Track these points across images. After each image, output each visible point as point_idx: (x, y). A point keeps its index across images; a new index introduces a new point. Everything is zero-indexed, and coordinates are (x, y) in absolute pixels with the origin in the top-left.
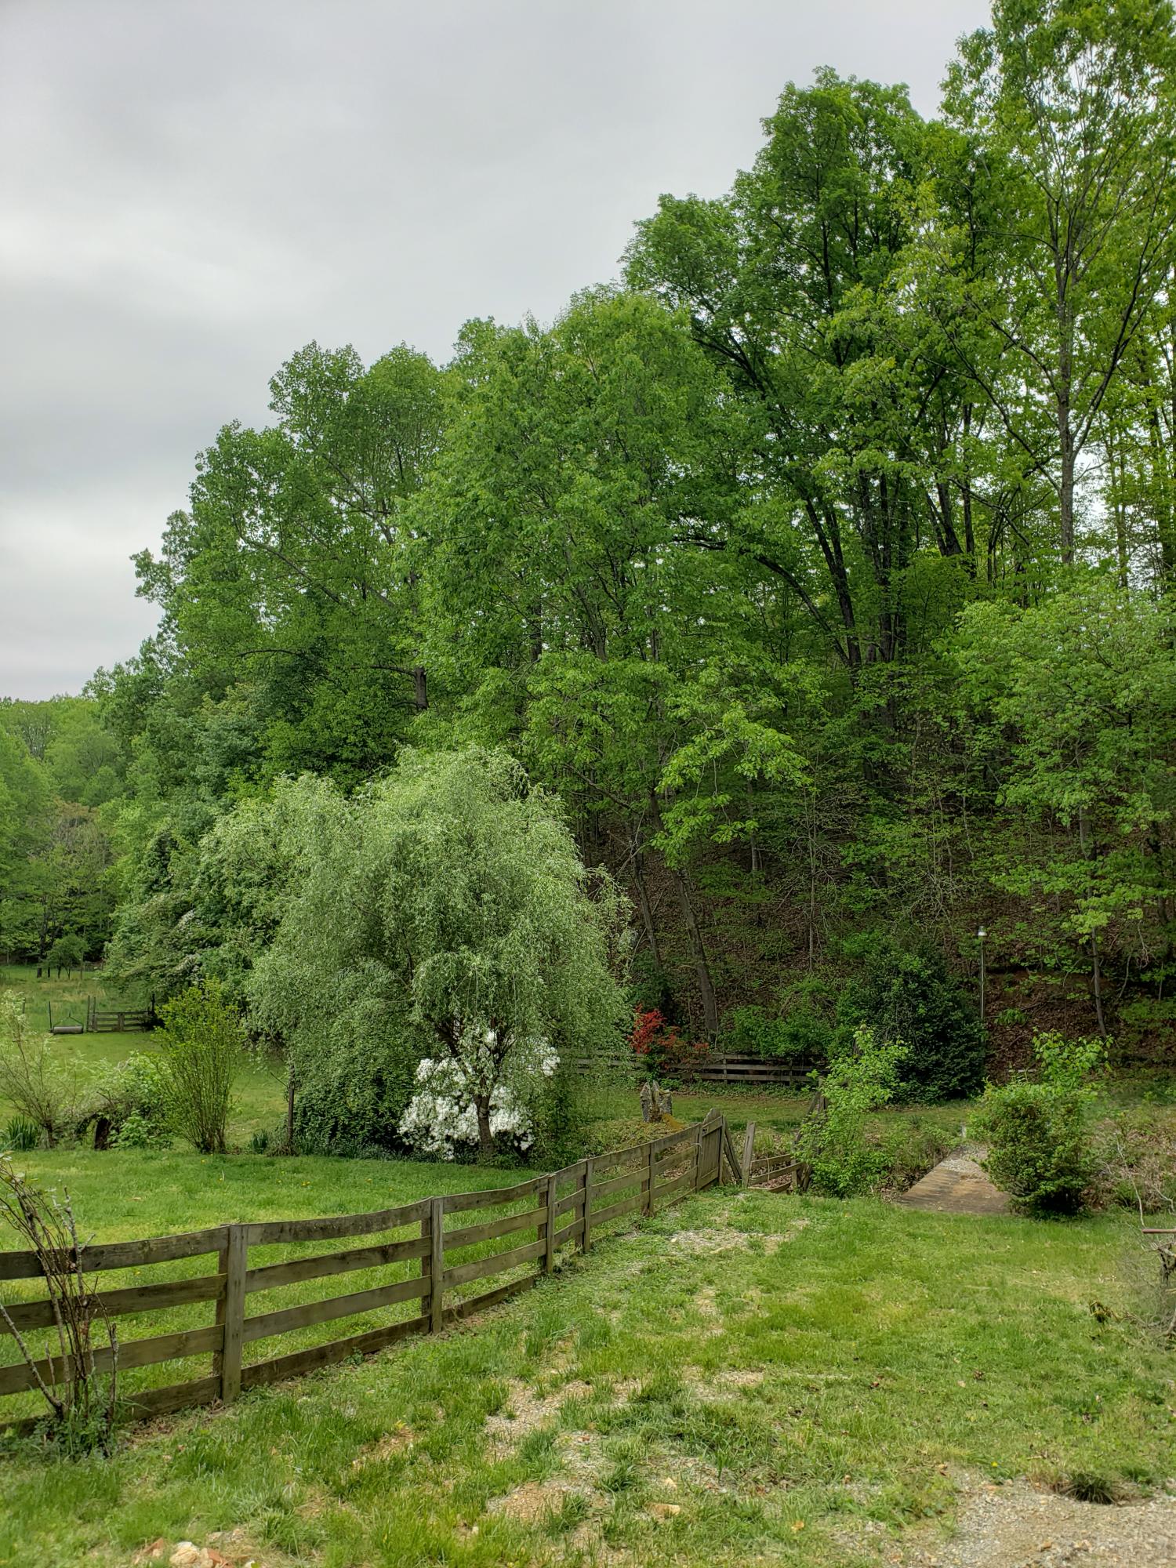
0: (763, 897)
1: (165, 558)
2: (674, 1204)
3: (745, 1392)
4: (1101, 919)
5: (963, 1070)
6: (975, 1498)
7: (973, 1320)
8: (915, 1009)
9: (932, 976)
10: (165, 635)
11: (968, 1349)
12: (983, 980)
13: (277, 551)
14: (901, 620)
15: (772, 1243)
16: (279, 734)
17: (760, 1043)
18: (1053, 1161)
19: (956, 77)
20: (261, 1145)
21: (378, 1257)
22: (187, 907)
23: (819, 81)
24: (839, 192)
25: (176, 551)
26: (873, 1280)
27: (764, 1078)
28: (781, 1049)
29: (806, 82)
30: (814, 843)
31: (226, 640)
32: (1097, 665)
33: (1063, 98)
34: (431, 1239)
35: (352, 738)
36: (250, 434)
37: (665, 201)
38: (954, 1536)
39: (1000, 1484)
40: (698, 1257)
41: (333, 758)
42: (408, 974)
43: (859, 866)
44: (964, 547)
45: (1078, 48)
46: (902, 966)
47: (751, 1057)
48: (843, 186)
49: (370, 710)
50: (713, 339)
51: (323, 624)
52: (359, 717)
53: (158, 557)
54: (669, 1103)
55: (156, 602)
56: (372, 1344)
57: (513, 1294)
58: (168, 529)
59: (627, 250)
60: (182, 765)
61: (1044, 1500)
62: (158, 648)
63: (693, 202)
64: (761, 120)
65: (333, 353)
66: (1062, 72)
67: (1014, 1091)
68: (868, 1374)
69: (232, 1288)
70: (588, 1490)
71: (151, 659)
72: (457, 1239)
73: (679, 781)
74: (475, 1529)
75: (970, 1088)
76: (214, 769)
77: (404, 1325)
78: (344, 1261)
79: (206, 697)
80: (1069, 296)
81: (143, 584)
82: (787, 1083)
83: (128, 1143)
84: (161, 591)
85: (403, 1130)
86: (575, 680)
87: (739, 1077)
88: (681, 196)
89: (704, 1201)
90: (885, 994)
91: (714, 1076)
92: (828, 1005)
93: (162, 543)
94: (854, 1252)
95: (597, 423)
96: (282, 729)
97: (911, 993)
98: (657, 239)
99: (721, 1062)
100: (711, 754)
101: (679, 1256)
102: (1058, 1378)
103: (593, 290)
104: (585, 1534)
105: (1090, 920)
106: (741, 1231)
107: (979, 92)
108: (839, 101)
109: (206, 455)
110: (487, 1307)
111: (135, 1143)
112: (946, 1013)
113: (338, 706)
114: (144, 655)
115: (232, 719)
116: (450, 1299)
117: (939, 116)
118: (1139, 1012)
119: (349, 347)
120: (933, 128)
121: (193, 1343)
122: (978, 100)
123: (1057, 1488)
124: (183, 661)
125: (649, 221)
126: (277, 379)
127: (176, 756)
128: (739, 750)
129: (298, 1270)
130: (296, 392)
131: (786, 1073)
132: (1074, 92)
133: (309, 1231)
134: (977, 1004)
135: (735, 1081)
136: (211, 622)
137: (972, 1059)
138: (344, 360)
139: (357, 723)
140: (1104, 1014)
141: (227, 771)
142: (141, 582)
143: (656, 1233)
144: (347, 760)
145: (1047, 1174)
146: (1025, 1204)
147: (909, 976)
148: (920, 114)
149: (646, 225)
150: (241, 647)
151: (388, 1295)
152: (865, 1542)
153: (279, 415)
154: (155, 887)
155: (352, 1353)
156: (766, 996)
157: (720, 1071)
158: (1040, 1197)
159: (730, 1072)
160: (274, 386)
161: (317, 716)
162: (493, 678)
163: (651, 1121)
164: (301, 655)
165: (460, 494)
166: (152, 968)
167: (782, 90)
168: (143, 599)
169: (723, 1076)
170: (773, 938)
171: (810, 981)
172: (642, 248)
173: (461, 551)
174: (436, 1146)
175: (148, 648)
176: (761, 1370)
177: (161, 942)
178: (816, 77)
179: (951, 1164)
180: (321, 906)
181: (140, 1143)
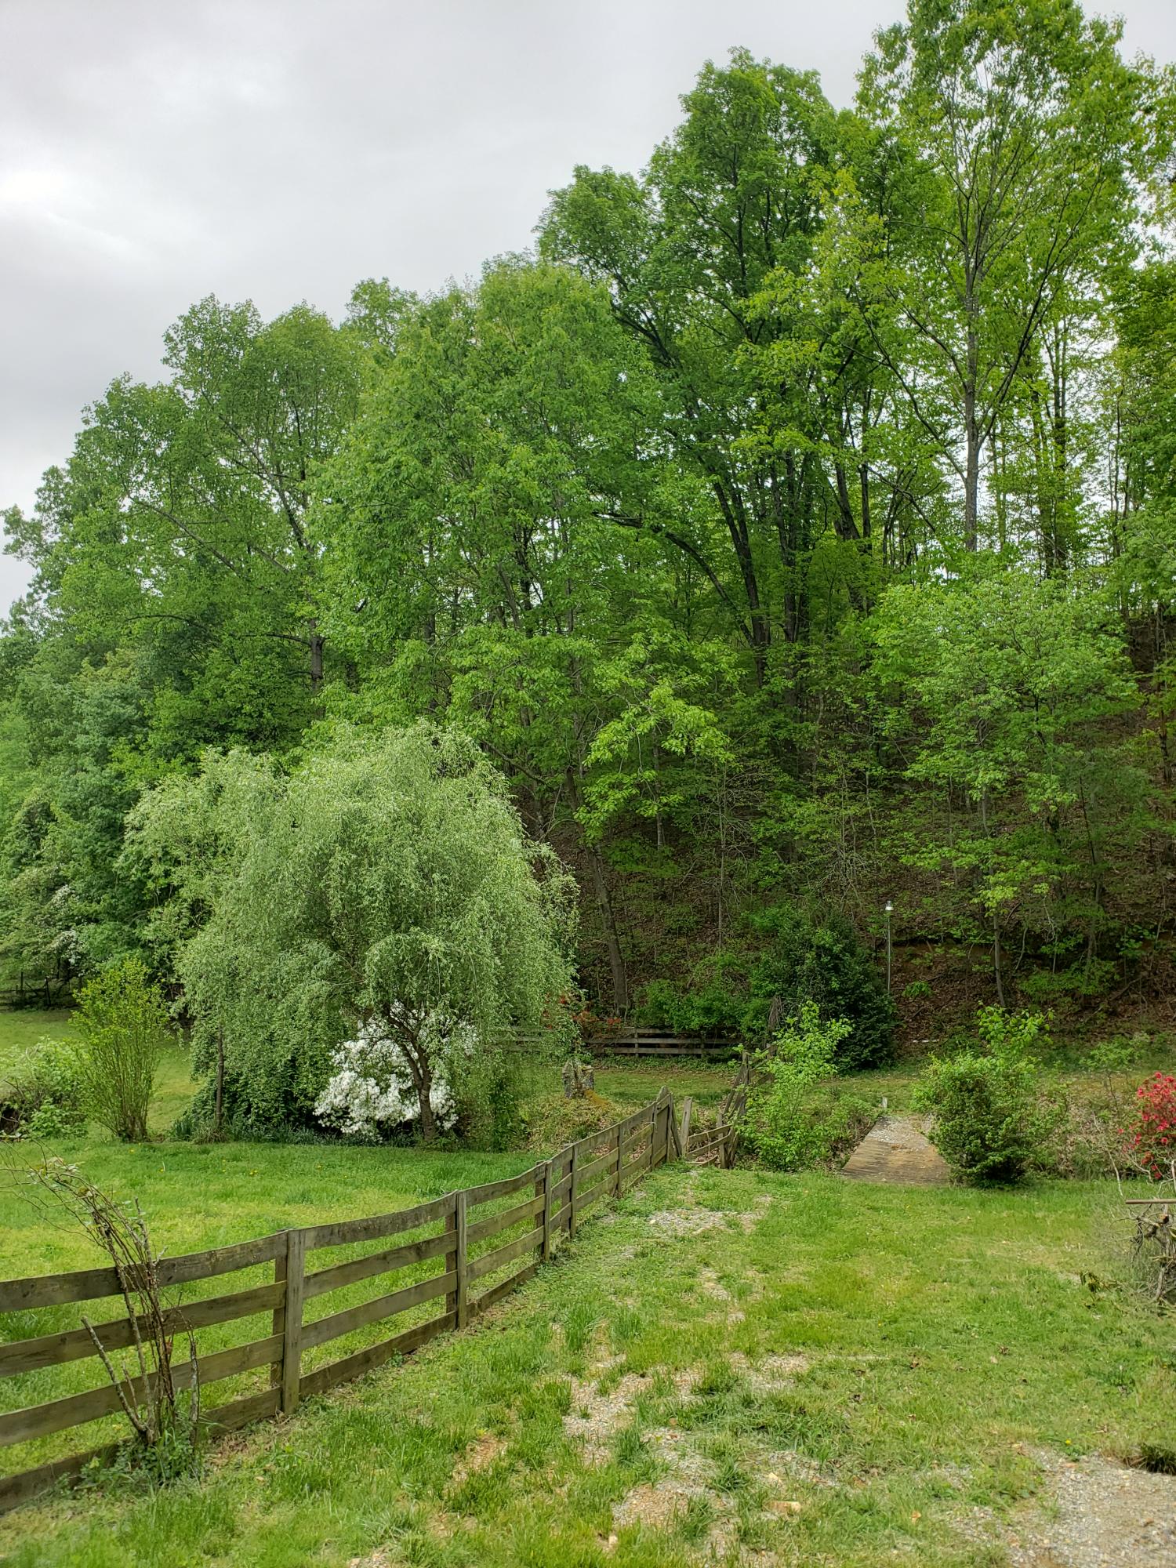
0: (670, 872)
1: (37, 516)
2: (636, 1184)
3: (799, 1379)
4: (1009, 893)
5: (873, 1042)
6: (1059, 1477)
7: (972, 1294)
8: (827, 982)
9: (844, 949)
10: (36, 596)
11: (981, 1324)
12: (888, 953)
13: (167, 512)
14: (804, 600)
15: (748, 1220)
16: (168, 704)
17: (673, 1017)
18: (1001, 1133)
19: (872, 66)
20: (184, 1132)
21: (413, 1255)
22: (61, 881)
23: (734, 61)
24: (758, 174)
25: (50, 508)
26: (857, 1255)
27: (675, 1051)
28: (695, 1024)
29: (723, 63)
30: (723, 818)
31: (112, 604)
32: (1010, 651)
33: (970, 95)
34: (457, 1234)
35: (247, 708)
36: (141, 390)
37: (580, 172)
38: (1057, 1516)
39: (1076, 1461)
40: (683, 1239)
41: (223, 730)
42: (353, 958)
43: (767, 841)
44: (861, 531)
45: (987, 46)
46: (815, 941)
47: (663, 1030)
48: (760, 169)
49: (265, 682)
50: (624, 314)
51: (214, 588)
52: (253, 687)
53: (29, 515)
54: (592, 1079)
55: (25, 561)
56: (409, 1345)
57: (519, 1285)
58: (43, 484)
59: (542, 220)
60: (57, 733)
61: (1126, 1475)
62: (29, 610)
63: (609, 175)
64: (680, 96)
65: (232, 308)
66: (968, 71)
67: (964, 1064)
68: (898, 1352)
69: (291, 1295)
70: (700, 1490)
71: (22, 622)
72: (478, 1232)
73: (608, 755)
74: (613, 1539)
75: (881, 1058)
76: (96, 739)
77: (435, 1323)
78: (385, 1260)
79: (85, 663)
80: (977, 290)
81: (11, 542)
82: (699, 1056)
83: (41, 1134)
84: (32, 549)
85: (318, 1112)
86: (502, 655)
87: (650, 1051)
88: (596, 168)
89: (663, 1179)
90: (798, 968)
91: (625, 1051)
92: (740, 978)
93: (35, 499)
94: (830, 1228)
95: (520, 394)
96: (172, 698)
97: (823, 966)
98: (572, 210)
99: (633, 1036)
100: (639, 731)
101: (664, 1238)
102: (1075, 1349)
103: (505, 258)
104: (721, 1537)
105: (997, 894)
106: (712, 1210)
107: (893, 85)
108: (757, 83)
109: (94, 409)
110: (499, 1300)
111: (49, 1134)
112: (858, 986)
113: (233, 675)
114: (14, 616)
115: (114, 686)
116: (474, 1294)
117: (853, 106)
118: (1040, 983)
119: (249, 304)
120: (846, 117)
121: (256, 1355)
122: (891, 92)
123: (1127, 1462)
124: (55, 624)
125: (564, 192)
126: (172, 332)
127: (52, 724)
128: (664, 727)
129: (348, 1273)
130: (191, 347)
131: (697, 1046)
132: (980, 91)
133: (354, 1231)
134: (884, 976)
135: (646, 1055)
136: (98, 585)
137: (884, 1031)
138: (242, 318)
139: (253, 692)
140: (1003, 986)
141: (110, 741)
142: (10, 539)
143: (632, 1214)
144: (240, 731)
145: (994, 1145)
146: (969, 1175)
147: (822, 950)
148: (830, 101)
149: (561, 195)
150: (126, 612)
151: (420, 1293)
152: (980, 1528)
153: (174, 370)
154: (24, 860)
155: (393, 1355)
156: (675, 971)
157: (632, 1045)
158: (986, 1167)
159: (641, 1045)
160: (169, 339)
161: (209, 685)
162: (412, 651)
163: (574, 1097)
164: (191, 621)
165: (378, 460)
166: (24, 945)
167: (701, 69)
168: (11, 557)
169: (635, 1050)
170: (678, 912)
171: (720, 956)
172: (556, 218)
173: (376, 519)
174: (355, 1128)
175: (18, 609)
176: (799, 1353)
177: (32, 918)
178: (731, 57)
179: (876, 1134)
180: (261, 886)
181: (54, 1133)
